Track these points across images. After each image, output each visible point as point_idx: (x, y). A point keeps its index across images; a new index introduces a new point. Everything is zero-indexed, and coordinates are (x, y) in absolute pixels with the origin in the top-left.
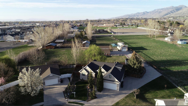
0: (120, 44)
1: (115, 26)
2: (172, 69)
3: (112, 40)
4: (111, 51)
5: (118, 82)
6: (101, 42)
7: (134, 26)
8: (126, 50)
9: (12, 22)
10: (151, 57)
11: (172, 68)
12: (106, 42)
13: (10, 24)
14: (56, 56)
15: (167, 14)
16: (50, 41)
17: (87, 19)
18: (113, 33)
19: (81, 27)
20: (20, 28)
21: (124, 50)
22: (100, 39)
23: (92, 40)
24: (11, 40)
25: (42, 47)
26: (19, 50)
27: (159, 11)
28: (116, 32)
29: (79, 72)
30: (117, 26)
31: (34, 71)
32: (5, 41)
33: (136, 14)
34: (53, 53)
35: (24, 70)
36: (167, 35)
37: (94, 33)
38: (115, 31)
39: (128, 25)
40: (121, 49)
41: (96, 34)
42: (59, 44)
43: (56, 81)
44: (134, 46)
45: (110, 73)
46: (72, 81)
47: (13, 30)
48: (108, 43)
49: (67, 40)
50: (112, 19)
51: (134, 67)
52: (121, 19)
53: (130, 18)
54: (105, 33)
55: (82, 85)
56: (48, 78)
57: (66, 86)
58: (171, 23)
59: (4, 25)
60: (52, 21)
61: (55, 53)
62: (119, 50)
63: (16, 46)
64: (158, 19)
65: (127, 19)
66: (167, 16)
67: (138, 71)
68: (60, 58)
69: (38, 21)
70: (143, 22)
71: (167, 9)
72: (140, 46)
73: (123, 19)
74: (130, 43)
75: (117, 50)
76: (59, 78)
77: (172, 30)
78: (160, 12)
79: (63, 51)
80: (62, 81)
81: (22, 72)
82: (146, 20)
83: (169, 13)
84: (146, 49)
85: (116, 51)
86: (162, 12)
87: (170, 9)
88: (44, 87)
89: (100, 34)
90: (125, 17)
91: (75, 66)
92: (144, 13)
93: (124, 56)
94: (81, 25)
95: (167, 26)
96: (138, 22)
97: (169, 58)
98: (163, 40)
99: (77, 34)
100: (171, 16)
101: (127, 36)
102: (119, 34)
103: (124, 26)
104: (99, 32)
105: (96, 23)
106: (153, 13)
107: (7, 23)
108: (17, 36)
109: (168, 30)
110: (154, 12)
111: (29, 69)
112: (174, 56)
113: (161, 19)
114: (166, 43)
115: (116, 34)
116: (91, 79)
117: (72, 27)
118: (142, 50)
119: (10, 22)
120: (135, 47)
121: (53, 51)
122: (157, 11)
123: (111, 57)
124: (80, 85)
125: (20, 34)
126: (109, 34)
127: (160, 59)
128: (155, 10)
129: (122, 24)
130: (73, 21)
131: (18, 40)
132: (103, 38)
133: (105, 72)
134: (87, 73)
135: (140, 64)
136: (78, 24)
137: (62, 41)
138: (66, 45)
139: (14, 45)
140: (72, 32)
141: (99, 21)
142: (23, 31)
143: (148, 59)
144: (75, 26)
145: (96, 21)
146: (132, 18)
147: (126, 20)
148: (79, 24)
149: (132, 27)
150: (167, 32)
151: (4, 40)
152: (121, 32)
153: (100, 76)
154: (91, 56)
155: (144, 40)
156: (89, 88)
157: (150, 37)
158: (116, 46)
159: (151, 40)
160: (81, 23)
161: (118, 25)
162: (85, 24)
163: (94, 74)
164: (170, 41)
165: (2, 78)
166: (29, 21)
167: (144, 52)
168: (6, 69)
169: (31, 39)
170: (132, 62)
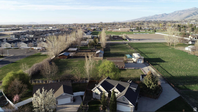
0: (136, 55)
1: (131, 31)
2: (191, 89)
3: (127, 48)
4: (126, 63)
5: (132, 105)
6: (115, 51)
7: (151, 31)
8: (142, 62)
9: (25, 25)
10: (168, 72)
11: (191, 87)
12: (120, 51)
13: (23, 28)
14: (68, 68)
15: (188, 16)
16: (63, 50)
17: (101, 22)
18: (128, 40)
19: (94, 32)
20: (33, 33)
21: (139, 62)
22: (114, 47)
23: (106, 48)
24: (25, 47)
25: (54, 57)
26: (32, 59)
27: (179, 13)
28: (132, 38)
29: (92, 90)
30: (132, 30)
31: (48, 92)
32: (19, 48)
33: (154, 16)
34: (65, 63)
35: (38, 91)
36: (188, 42)
37: (108, 40)
38: (130, 38)
39: (145, 30)
40: (136, 62)
41: (110, 40)
42: (72, 53)
43: (68, 100)
44: (150, 56)
45: (124, 95)
46: (84, 101)
47: (27, 35)
48: (123, 52)
49: (80, 48)
50: (127, 22)
51: (149, 87)
52: (137, 23)
53: (147, 21)
54: (119, 40)
55: (95, 105)
56: (61, 97)
57: (79, 106)
58: (193, 28)
59: (18, 28)
60: (66, 24)
61: (68, 64)
62: (134, 62)
63: (29, 54)
64: (177, 22)
65: (144, 22)
66: (189, 18)
67: (154, 91)
68: (73, 70)
69: (50, 23)
70: (161, 25)
71: (189, 10)
72: (158, 57)
73: (139, 22)
74: (147, 53)
75: (133, 62)
76: (71, 97)
77: (193, 37)
78: (181, 14)
79: (76, 61)
80: (74, 100)
81: (36, 93)
82: (165, 23)
83: (191, 15)
84: (164, 62)
85: (131, 63)
86: (182, 14)
87: (192, 10)
88: (56, 106)
89: (115, 40)
90: (141, 20)
91: (88, 81)
92: (163, 15)
93: (139, 70)
94: (94, 30)
95: (188, 32)
96: (156, 26)
97: (189, 74)
98: (184, 49)
99: (91, 42)
100: (193, 18)
101: (143, 43)
102: (135, 41)
103: (141, 31)
104: (114, 38)
105: (111, 27)
106: (172, 15)
107: (21, 27)
108: (30, 43)
109: (190, 37)
110: (174, 14)
111: (43, 90)
112: (195, 71)
113: (181, 22)
114: (186, 53)
115: (132, 42)
116: (104, 101)
117: (86, 33)
118: (159, 62)
119: (24, 25)
120: (151, 58)
121: (66, 62)
122: (177, 13)
123: (125, 70)
124: (93, 105)
125: (33, 41)
126: (124, 41)
127: (179, 75)
128: (175, 12)
129: (138, 28)
130: (87, 24)
131: (32, 47)
132: (117, 46)
133: (119, 93)
134: (100, 92)
135: (155, 85)
136: (91, 28)
137: (75, 49)
138: (79, 54)
139: (28, 53)
140: (85, 39)
141: (113, 25)
142: (36, 37)
143: (166, 74)
144: (88, 31)
145: (110, 24)
146: (150, 21)
147: (142, 23)
148: (93, 28)
149: (149, 32)
150: (188, 39)
151: (17, 47)
152: (137, 38)
153: (113, 99)
154: (105, 72)
155: (161, 48)
156: (102, 109)
157: (168, 45)
158: (131, 57)
159: (169, 49)
160: (94, 27)
161: (134, 30)
162: (99, 28)
163: (107, 94)
164: (191, 51)
165: (17, 95)
166: (42, 24)
167: (161, 65)
168: (21, 86)
169: (44, 46)
170: (147, 82)
